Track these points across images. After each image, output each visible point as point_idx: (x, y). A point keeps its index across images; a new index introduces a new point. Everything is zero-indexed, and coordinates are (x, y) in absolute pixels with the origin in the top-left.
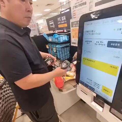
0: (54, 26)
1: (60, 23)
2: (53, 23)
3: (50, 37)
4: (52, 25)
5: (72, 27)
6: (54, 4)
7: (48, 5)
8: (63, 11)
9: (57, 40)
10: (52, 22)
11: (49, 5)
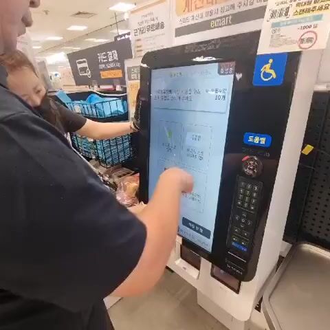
0: (88, 74)
1: (103, 66)
2: (85, 65)
3: (79, 102)
4: (84, 69)
5: (130, 79)
6: (95, 14)
7: (79, 13)
8: (121, 36)
9: (94, 110)
10: (84, 62)
11: (80, 15)
